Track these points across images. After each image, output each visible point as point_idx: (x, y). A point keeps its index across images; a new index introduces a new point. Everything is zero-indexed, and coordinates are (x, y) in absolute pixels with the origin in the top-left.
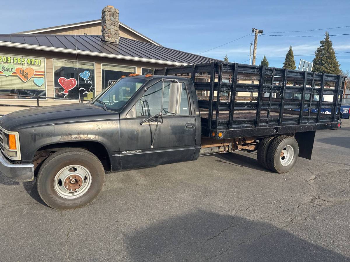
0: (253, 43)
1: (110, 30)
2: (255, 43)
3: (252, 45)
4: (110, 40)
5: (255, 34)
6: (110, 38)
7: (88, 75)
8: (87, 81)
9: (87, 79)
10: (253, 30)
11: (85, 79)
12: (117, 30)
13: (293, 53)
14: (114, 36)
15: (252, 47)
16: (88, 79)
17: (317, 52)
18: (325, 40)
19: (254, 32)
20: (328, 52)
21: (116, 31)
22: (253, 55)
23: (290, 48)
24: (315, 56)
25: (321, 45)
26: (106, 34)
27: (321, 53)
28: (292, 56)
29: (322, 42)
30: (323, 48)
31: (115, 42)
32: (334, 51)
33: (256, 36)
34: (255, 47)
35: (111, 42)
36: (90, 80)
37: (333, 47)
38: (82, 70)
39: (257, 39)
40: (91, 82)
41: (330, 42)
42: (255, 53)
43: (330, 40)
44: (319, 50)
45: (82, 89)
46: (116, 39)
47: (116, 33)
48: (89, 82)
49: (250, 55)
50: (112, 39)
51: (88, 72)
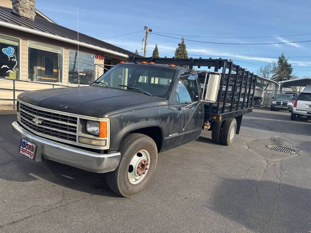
0: (145, 39)
1: (25, 4)
2: (146, 39)
3: (144, 40)
4: (25, 15)
5: (147, 31)
6: (25, 13)
7: (12, 52)
8: (11, 58)
9: (11, 56)
10: (145, 28)
11: (8, 55)
12: (34, 6)
13: (158, 50)
14: (29, 11)
15: (144, 42)
16: (13, 56)
17: (176, 52)
18: (181, 43)
19: (146, 29)
20: (183, 53)
21: (31, 7)
22: (145, 49)
23: (156, 46)
24: (174, 55)
25: (179, 47)
26: (21, 8)
27: (178, 53)
28: (158, 53)
29: (179, 45)
30: (180, 49)
31: (31, 18)
32: (187, 53)
33: (147, 33)
34: (146, 43)
35: (25, 17)
36: (14, 58)
37: (187, 49)
38: (6, 46)
39: (148, 36)
40: (15, 60)
41: (185, 45)
42: (146, 48)
43: (185, 43)
44: (177, 51)
45: (5, 67)
46: (32, 15)
47: (31, 9)
48: (13, 60)
49: (142, 49)
50: (27, 14)
51: (12, 49)
